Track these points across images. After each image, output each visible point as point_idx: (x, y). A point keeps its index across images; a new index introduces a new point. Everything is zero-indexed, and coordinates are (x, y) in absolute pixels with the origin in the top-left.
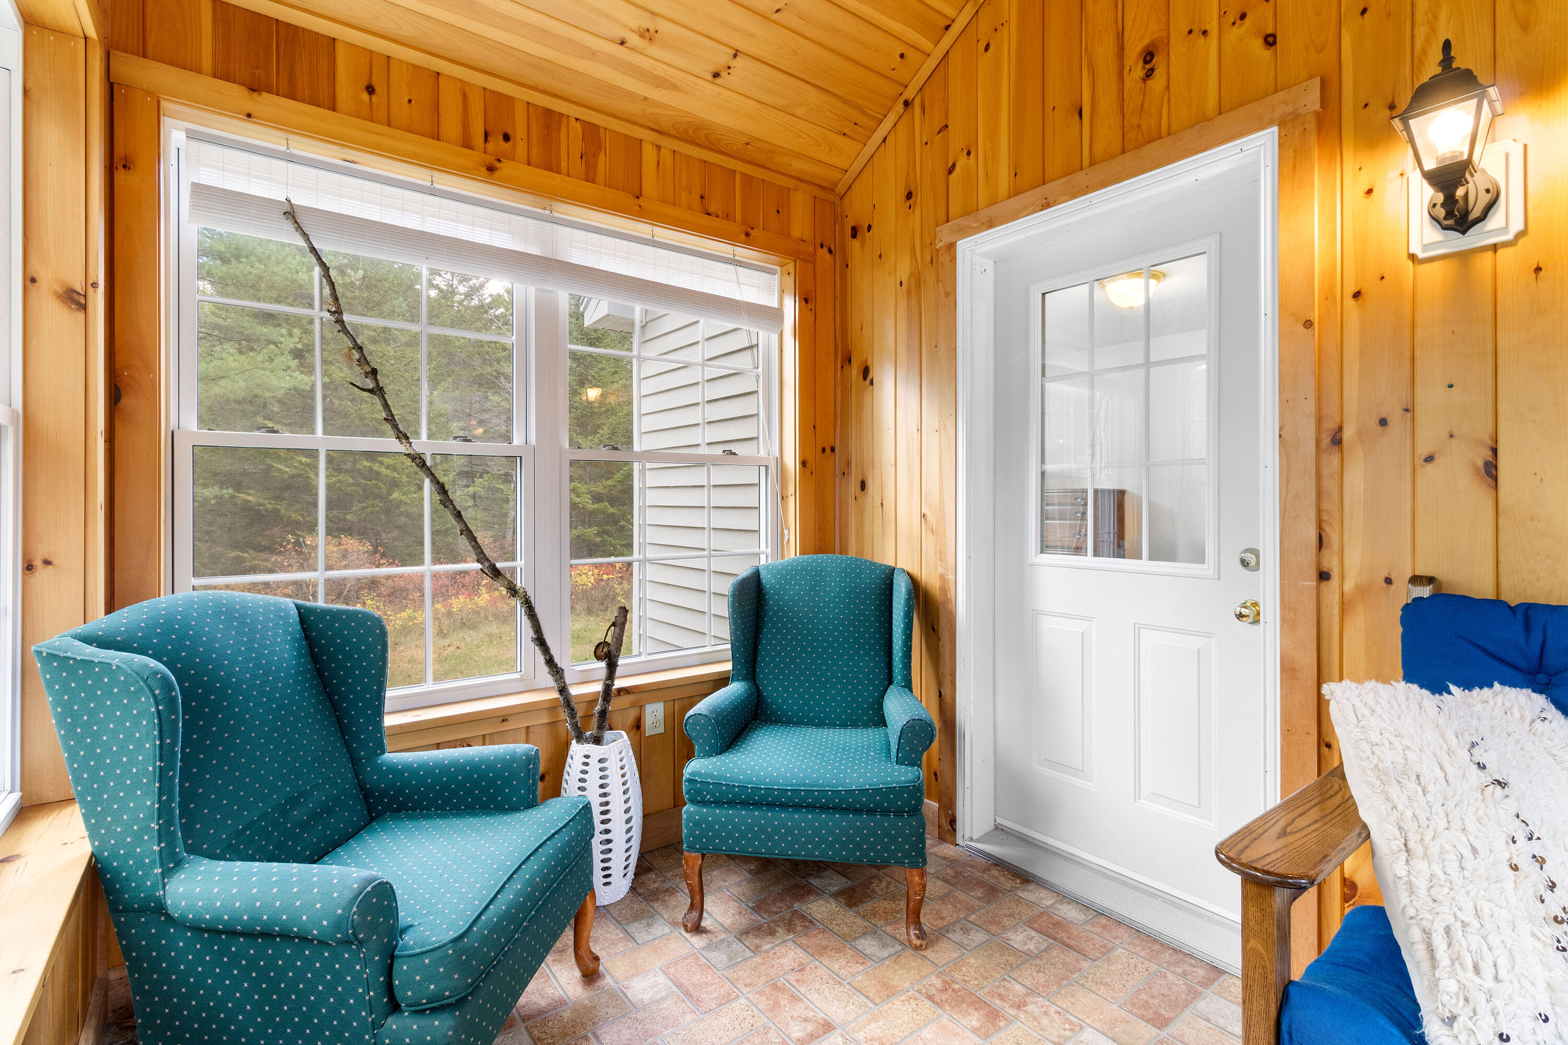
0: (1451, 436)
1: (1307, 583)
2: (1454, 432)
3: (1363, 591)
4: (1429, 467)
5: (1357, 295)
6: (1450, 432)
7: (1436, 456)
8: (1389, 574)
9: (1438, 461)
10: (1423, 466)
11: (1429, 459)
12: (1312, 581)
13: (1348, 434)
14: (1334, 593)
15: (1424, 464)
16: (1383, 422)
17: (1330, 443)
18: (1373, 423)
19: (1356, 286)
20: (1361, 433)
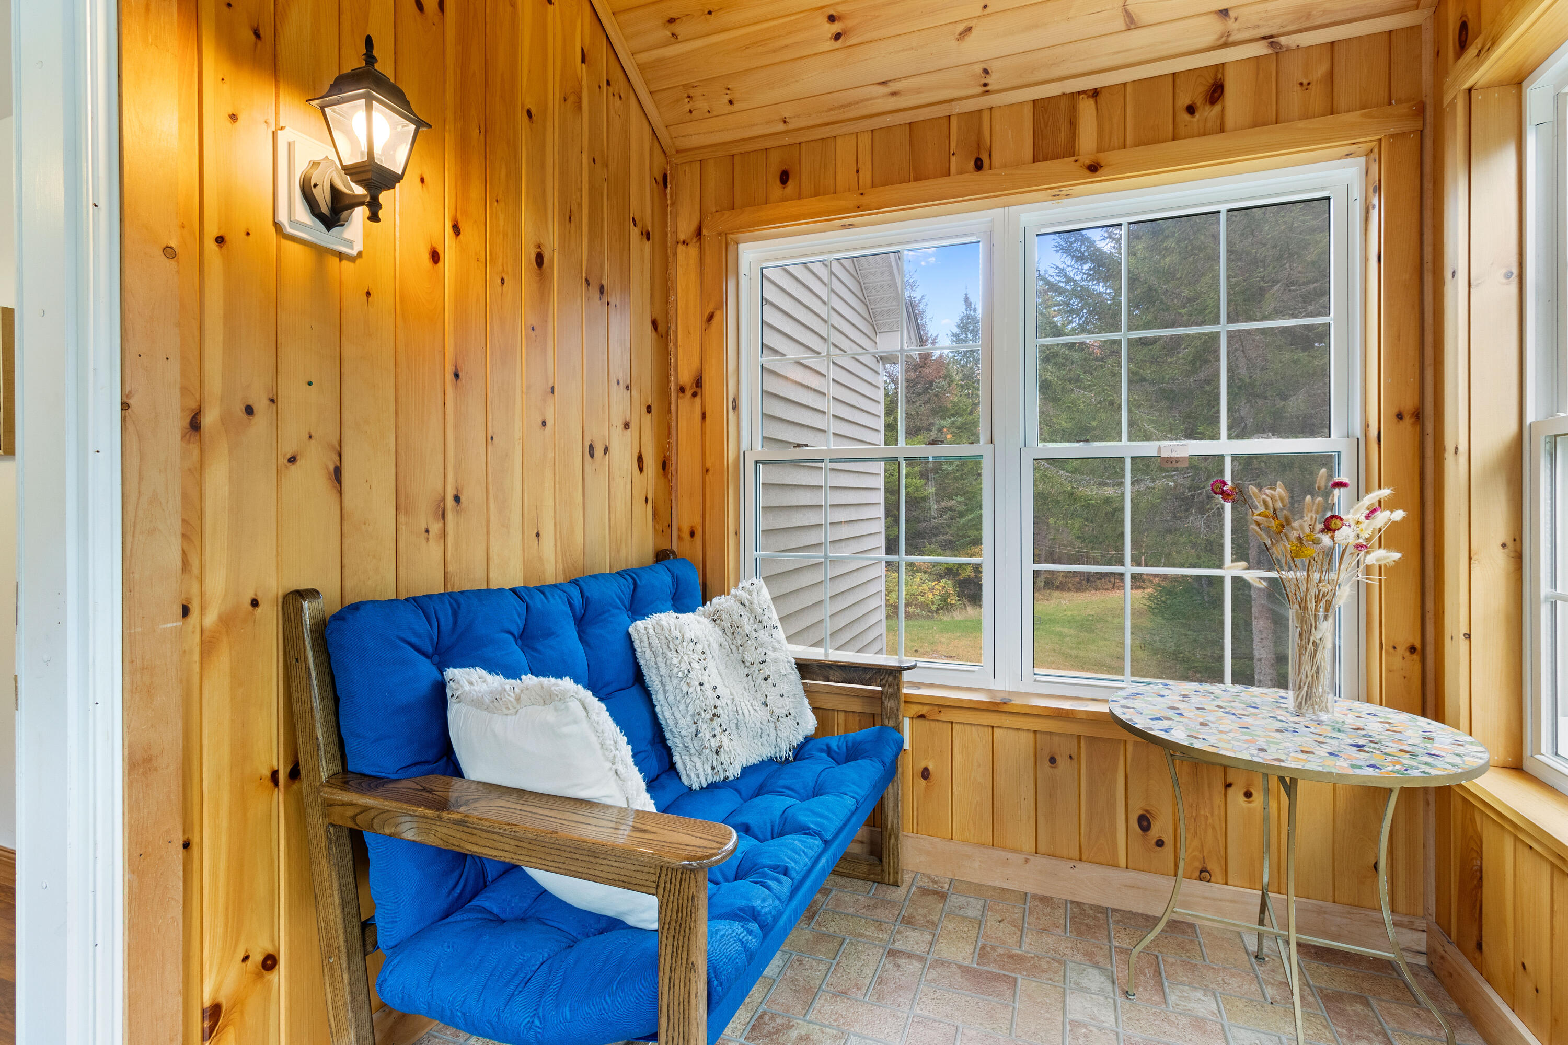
0: (310, 437)
1: (169, 625)
2: (313, 434)
3: (227, 621)
4: (293, 467)
5: (220, 240)
6: (309, 433)
7: (298, 458)
8: (256, 595)
9: (300, 462)
10: (287, 467)
11: (292, 460)
12: (176, 621)
13: (209, 419)
14: (193, 632)
15: (288, 464)
16: (249, 410)
17: (188, 426)
18: (239, 409)
19: (219, 229)
20: (225, 419)
